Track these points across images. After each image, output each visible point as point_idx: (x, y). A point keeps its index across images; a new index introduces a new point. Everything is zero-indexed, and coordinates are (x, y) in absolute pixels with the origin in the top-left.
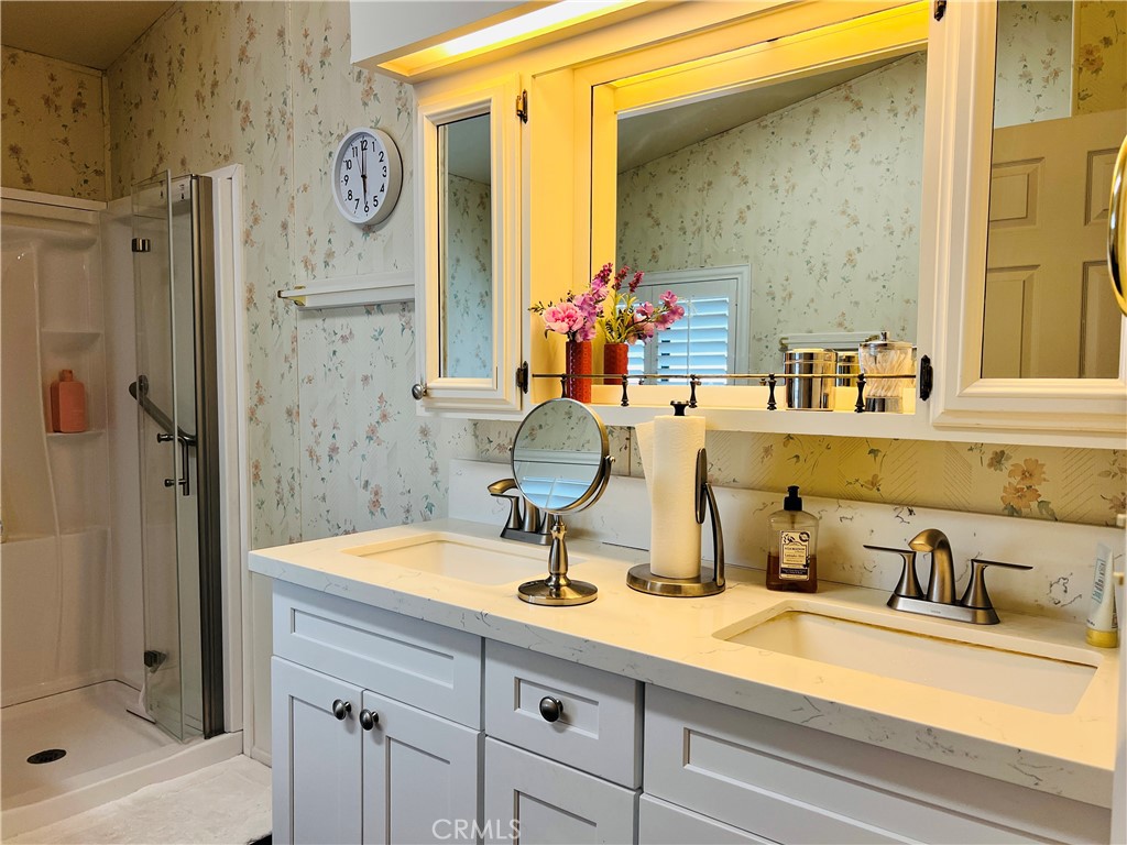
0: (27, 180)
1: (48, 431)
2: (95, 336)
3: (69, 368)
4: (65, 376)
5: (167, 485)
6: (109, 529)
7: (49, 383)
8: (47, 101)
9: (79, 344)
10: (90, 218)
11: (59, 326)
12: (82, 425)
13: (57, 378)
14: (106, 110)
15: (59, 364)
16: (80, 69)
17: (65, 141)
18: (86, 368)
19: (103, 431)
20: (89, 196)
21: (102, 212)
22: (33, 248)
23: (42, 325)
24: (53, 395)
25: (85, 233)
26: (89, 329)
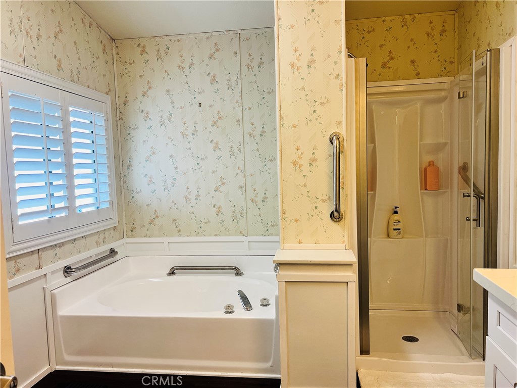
0: (418, 74)
1: (421, 189)
2: (445, 144)
3: (432, 160)
4: (431, 163)
5: (467, 220)
6: (449, 238)
7: (423, 167)
8: (428, 34)
9: (438, 148)
10: (445, 86)
11: (429, 140)
12: (438, 187)
13: (427, 165)
14: (456, 30)
15: (428, 158)
16: (444, 13)
17: (436, 52)
18: (441, 160)
19: (448, 190)
20: (446, 75)
21: (451, 82)
22: (419, 105)
23: (421, 140)
24: (424, 173)
25: (443, 94)
26: (442, 141)
